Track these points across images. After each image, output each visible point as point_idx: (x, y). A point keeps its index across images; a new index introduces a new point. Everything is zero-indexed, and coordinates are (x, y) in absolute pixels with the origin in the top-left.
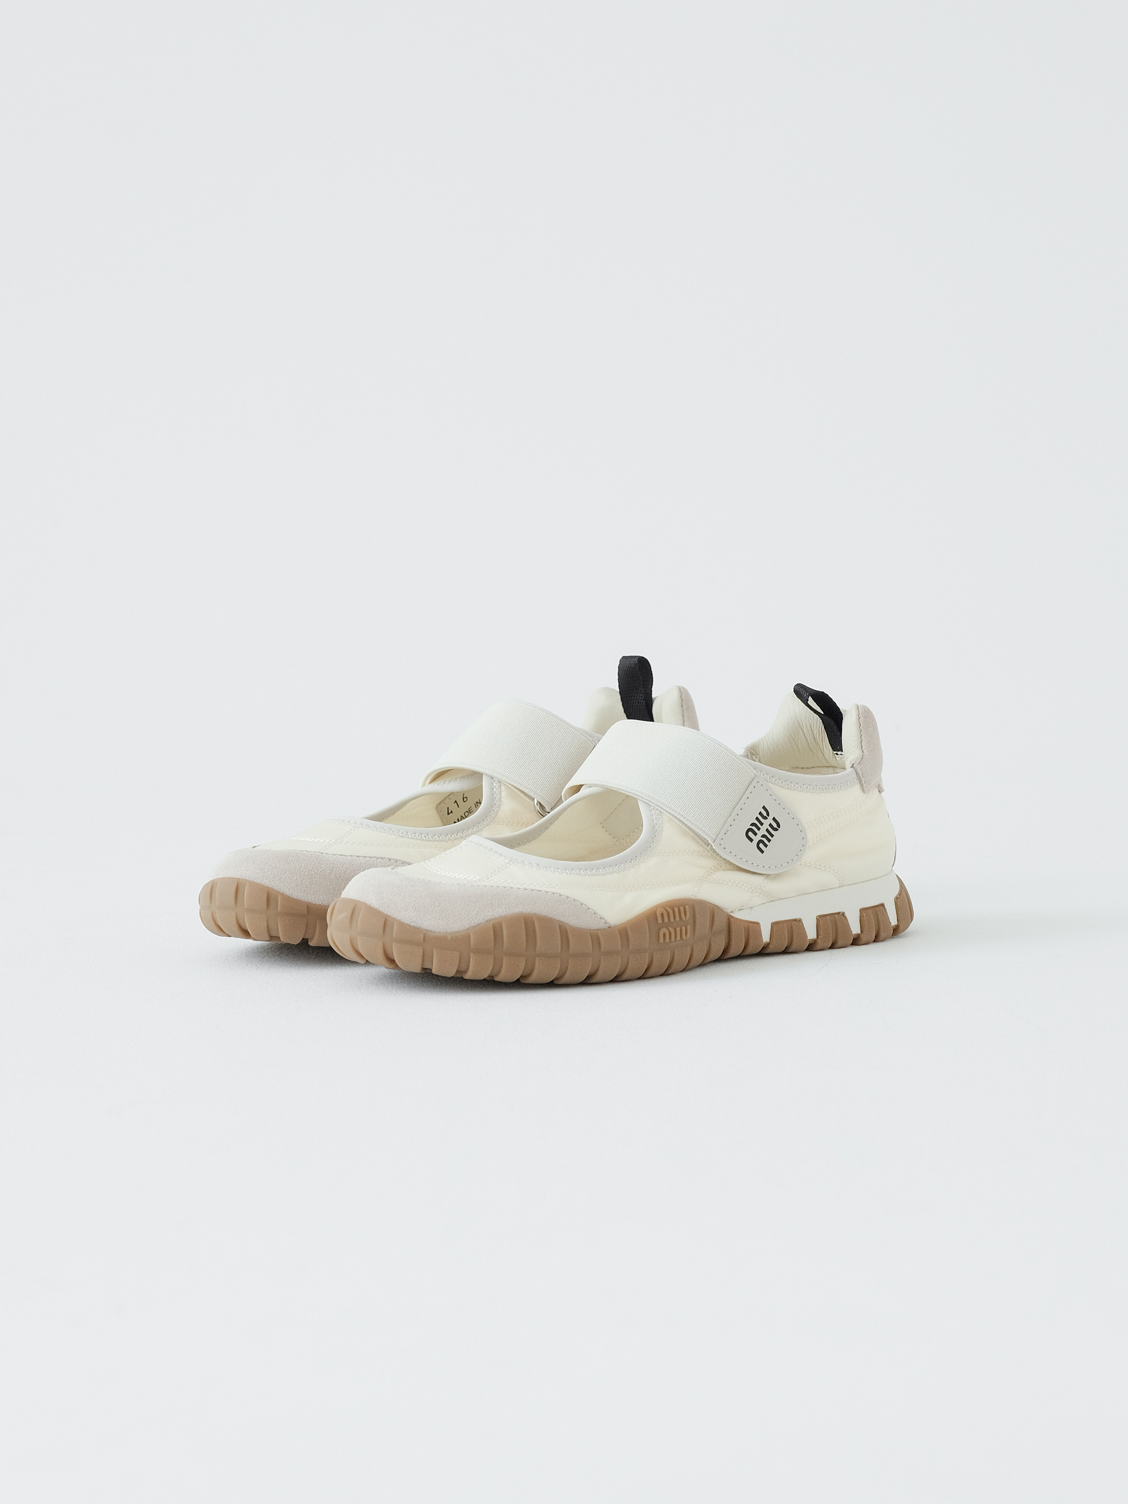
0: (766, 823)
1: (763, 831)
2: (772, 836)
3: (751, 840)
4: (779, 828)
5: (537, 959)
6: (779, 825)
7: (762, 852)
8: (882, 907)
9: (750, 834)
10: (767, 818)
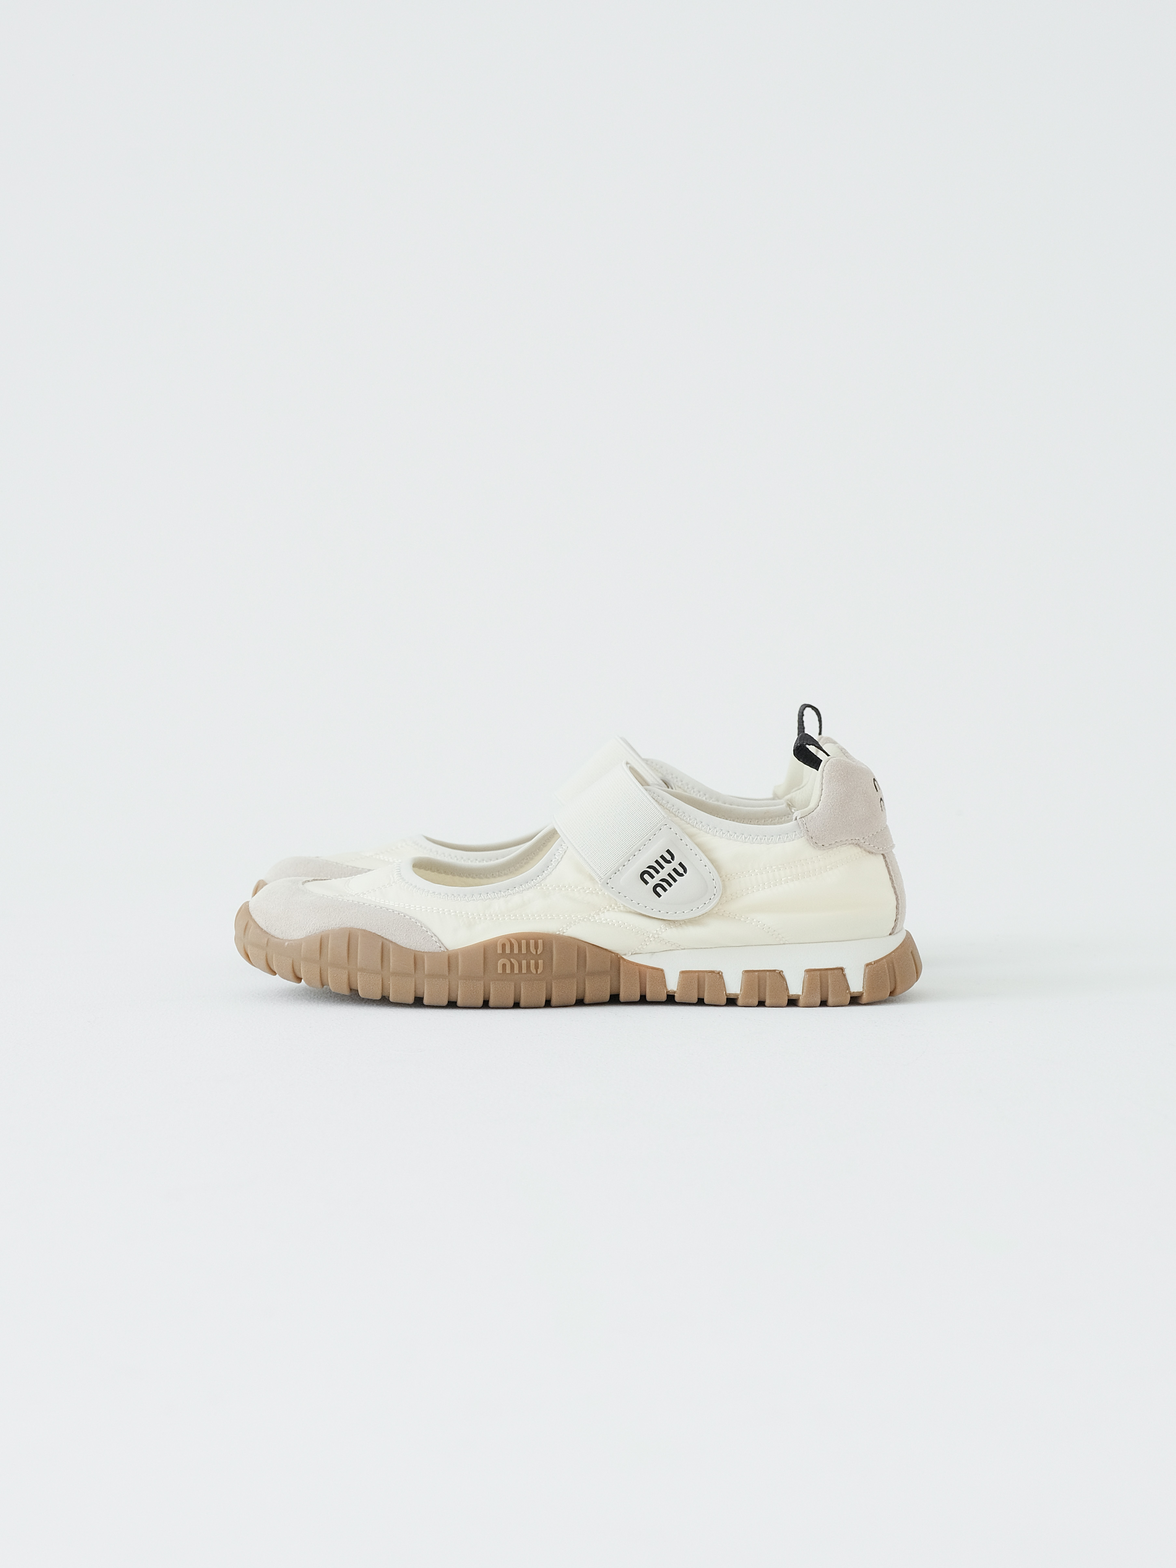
0: (668, 868)
1: (663, 874)
2: (675, 880)
3: (646, 883)
4: (686, 873)
5: (359, 973)
6: (685, 871)
7: (659, 896)
8: (840, 970)
9: (646, 876)
10: (671, 862)
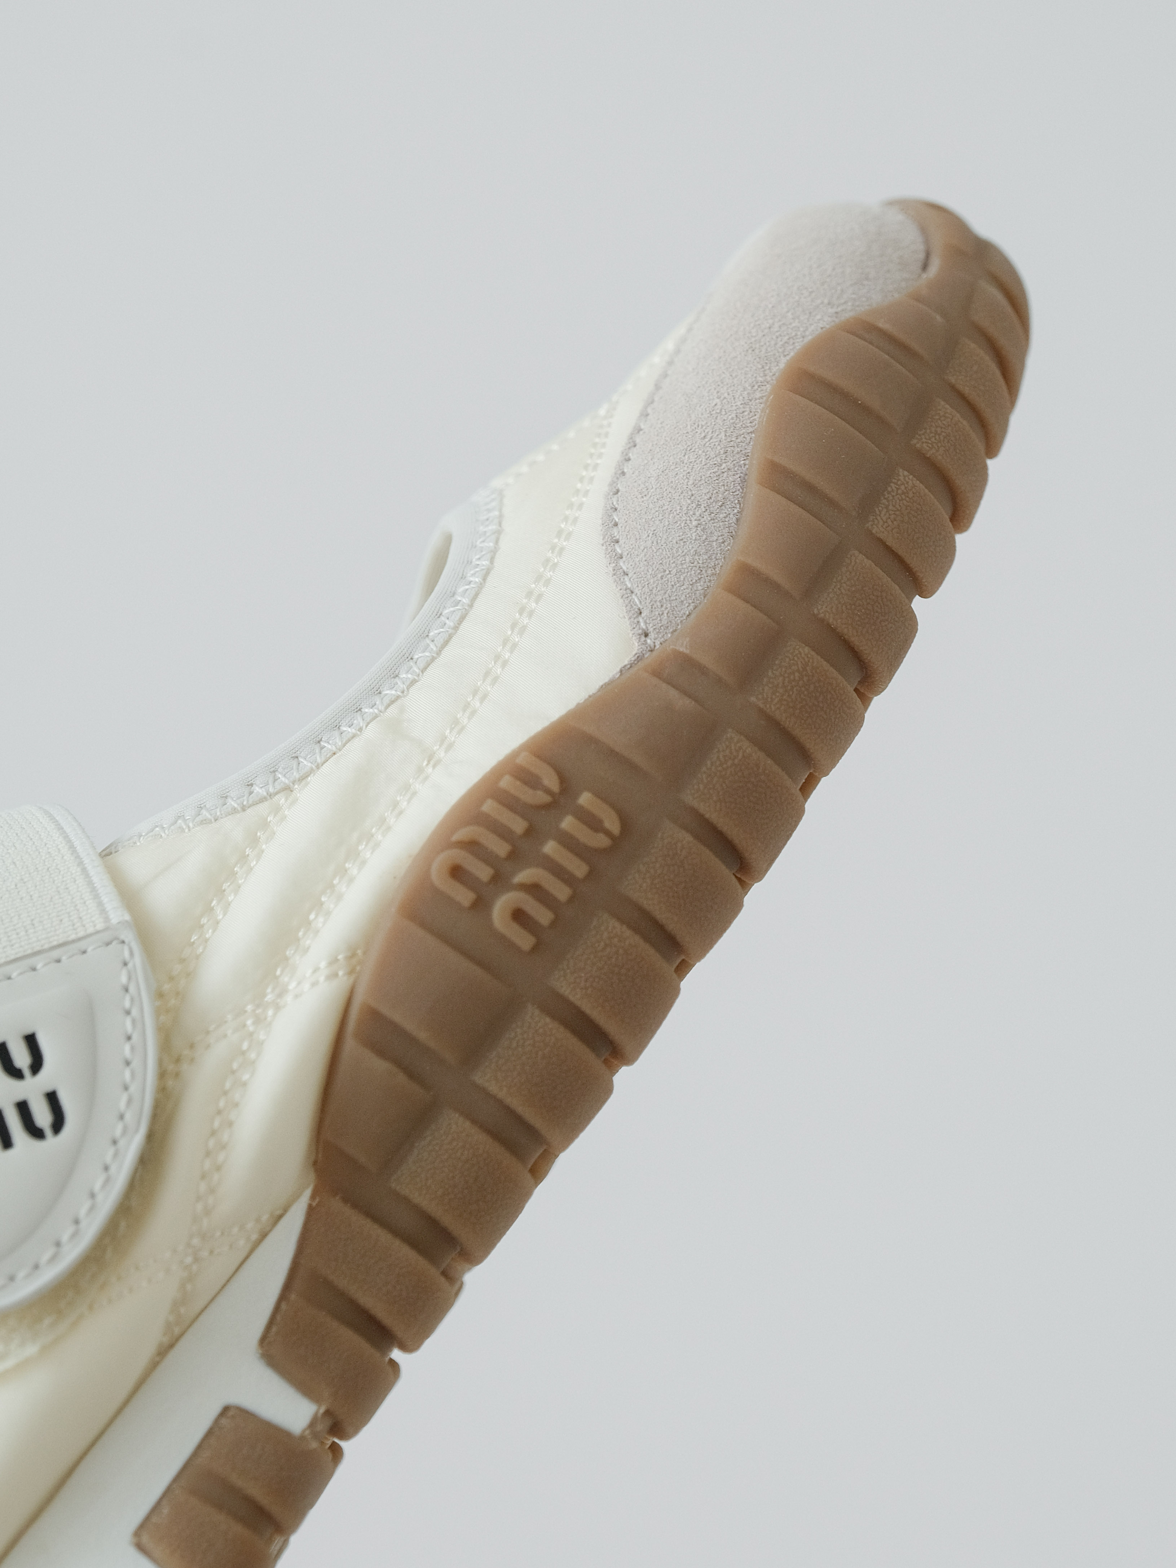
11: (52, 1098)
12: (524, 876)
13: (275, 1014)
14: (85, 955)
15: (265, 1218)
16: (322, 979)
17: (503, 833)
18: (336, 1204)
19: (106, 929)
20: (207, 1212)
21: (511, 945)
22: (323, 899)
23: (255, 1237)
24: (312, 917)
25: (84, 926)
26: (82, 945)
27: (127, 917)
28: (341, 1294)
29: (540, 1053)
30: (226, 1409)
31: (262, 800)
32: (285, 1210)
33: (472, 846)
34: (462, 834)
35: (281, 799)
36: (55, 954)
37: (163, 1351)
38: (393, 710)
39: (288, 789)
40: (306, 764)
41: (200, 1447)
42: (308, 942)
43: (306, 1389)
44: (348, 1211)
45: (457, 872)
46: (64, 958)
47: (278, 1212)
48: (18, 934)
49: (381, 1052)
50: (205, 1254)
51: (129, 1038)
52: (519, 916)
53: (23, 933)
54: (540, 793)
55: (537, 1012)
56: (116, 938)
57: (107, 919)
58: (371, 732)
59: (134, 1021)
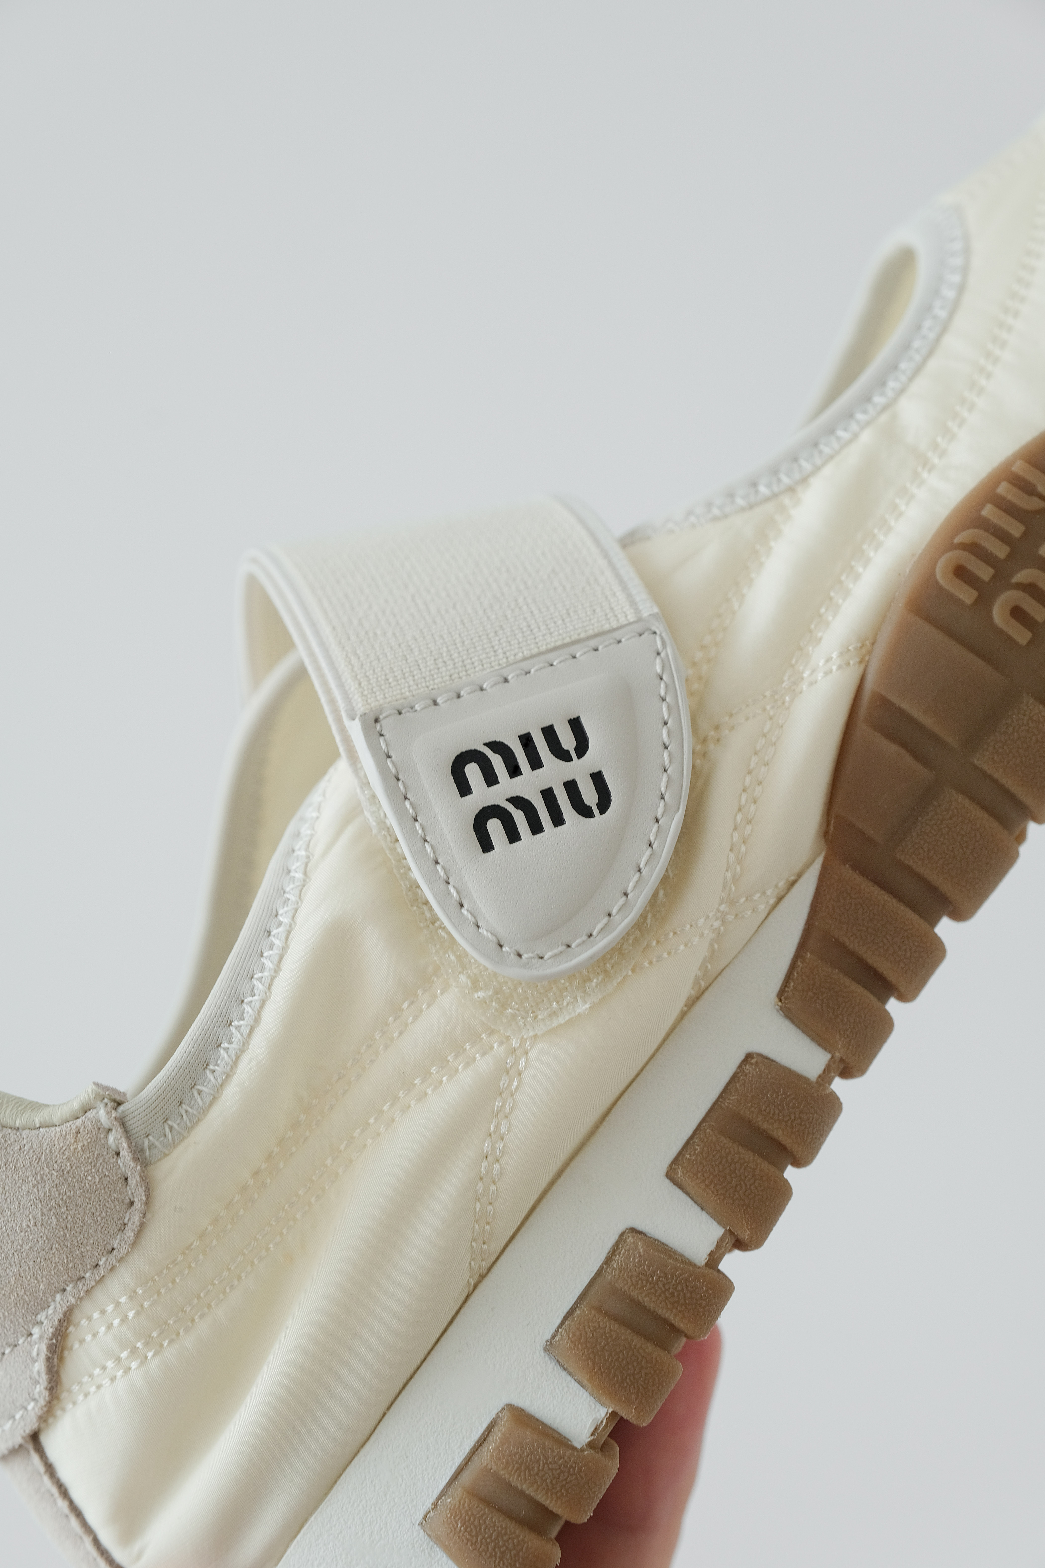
11: (598, 779)
12: (1022, 576)
13: (792, 700)
14: (620, 644)
15: (782, 884)
16: (834, 668)
17: (1001, 535)
18: (847, 872)
19: (639, 620)
20: (735, 880)
21: (1009, 640)
22: (832, 594)
23: (772, 901)
24: (823, 610)
25: (616, 616)
26: (617, 635)
27: (656, 610)
28: (852, 954)
29: (1034, 738)
30: (749, 1056)
31: (768, 499)
32: (799, 876)
33: (973, 548)
34: (962, 537)
35: (786, 500)
36: (593, 643)
37: (692, 1002)
38: (884, 418)
39: (791, 490)
40: (807, 466)
41: (726, 1090)
42: (820, 634)
43: (821, 1040)
44: (858, 879)
45: (960, 572)
46: (600, 648)
47: (793, 878)
48: (555, 623)
49: (891, 737)
50: (730, 918)
51: (666, 723)
52: (1017, 613)
53: (560, 622)
54: (1035, 499)
55: (1032, 700)
56: (649, 629)
57: (637, 611)
58: (866, 437)
59: (669, 707)
